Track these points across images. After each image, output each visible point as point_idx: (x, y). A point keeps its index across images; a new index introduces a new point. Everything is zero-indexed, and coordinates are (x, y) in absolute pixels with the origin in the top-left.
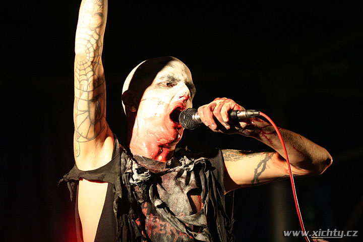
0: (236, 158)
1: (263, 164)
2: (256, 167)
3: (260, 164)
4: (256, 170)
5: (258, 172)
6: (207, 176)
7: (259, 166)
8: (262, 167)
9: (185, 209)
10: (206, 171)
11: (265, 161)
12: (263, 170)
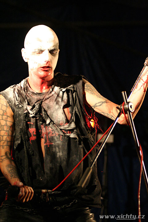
0: (91, 93)
1: (101, 103)
2: (97, 103)
3: (101, 102)
4: (96, 104)
5: (96, 105)
6: (74, 96)
7: (98, 103)
8: (100, 104)
9: (63, 118)
10: (74, 93)
11: (103, 103)
12: (99, 106)
